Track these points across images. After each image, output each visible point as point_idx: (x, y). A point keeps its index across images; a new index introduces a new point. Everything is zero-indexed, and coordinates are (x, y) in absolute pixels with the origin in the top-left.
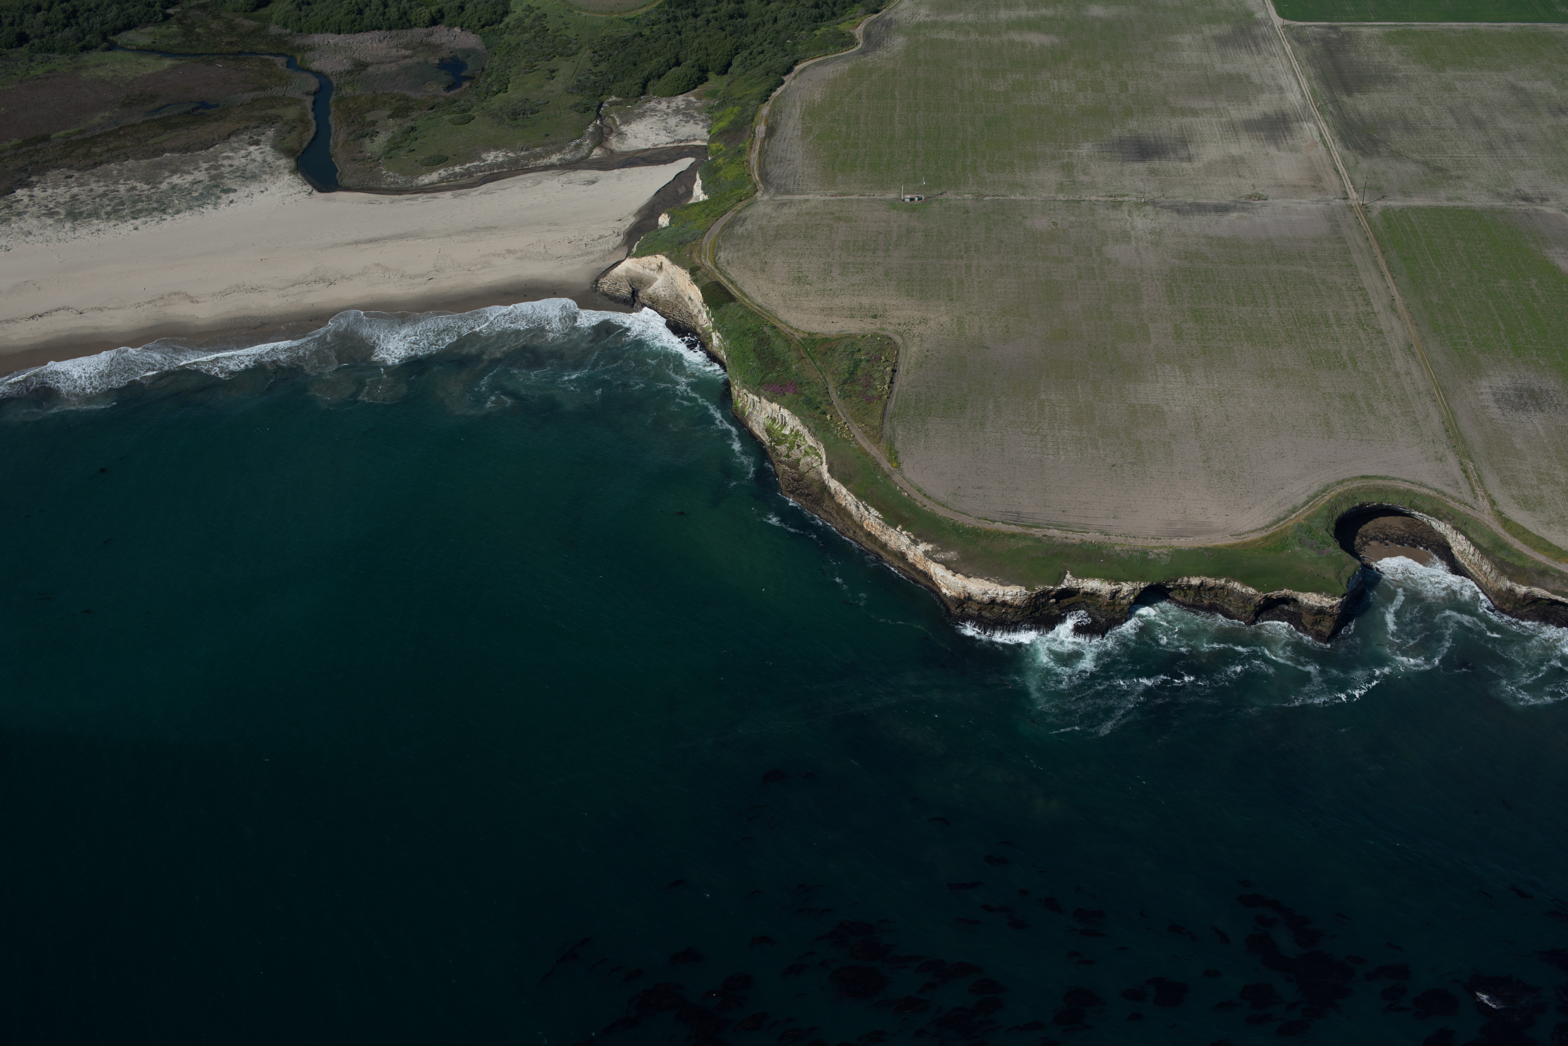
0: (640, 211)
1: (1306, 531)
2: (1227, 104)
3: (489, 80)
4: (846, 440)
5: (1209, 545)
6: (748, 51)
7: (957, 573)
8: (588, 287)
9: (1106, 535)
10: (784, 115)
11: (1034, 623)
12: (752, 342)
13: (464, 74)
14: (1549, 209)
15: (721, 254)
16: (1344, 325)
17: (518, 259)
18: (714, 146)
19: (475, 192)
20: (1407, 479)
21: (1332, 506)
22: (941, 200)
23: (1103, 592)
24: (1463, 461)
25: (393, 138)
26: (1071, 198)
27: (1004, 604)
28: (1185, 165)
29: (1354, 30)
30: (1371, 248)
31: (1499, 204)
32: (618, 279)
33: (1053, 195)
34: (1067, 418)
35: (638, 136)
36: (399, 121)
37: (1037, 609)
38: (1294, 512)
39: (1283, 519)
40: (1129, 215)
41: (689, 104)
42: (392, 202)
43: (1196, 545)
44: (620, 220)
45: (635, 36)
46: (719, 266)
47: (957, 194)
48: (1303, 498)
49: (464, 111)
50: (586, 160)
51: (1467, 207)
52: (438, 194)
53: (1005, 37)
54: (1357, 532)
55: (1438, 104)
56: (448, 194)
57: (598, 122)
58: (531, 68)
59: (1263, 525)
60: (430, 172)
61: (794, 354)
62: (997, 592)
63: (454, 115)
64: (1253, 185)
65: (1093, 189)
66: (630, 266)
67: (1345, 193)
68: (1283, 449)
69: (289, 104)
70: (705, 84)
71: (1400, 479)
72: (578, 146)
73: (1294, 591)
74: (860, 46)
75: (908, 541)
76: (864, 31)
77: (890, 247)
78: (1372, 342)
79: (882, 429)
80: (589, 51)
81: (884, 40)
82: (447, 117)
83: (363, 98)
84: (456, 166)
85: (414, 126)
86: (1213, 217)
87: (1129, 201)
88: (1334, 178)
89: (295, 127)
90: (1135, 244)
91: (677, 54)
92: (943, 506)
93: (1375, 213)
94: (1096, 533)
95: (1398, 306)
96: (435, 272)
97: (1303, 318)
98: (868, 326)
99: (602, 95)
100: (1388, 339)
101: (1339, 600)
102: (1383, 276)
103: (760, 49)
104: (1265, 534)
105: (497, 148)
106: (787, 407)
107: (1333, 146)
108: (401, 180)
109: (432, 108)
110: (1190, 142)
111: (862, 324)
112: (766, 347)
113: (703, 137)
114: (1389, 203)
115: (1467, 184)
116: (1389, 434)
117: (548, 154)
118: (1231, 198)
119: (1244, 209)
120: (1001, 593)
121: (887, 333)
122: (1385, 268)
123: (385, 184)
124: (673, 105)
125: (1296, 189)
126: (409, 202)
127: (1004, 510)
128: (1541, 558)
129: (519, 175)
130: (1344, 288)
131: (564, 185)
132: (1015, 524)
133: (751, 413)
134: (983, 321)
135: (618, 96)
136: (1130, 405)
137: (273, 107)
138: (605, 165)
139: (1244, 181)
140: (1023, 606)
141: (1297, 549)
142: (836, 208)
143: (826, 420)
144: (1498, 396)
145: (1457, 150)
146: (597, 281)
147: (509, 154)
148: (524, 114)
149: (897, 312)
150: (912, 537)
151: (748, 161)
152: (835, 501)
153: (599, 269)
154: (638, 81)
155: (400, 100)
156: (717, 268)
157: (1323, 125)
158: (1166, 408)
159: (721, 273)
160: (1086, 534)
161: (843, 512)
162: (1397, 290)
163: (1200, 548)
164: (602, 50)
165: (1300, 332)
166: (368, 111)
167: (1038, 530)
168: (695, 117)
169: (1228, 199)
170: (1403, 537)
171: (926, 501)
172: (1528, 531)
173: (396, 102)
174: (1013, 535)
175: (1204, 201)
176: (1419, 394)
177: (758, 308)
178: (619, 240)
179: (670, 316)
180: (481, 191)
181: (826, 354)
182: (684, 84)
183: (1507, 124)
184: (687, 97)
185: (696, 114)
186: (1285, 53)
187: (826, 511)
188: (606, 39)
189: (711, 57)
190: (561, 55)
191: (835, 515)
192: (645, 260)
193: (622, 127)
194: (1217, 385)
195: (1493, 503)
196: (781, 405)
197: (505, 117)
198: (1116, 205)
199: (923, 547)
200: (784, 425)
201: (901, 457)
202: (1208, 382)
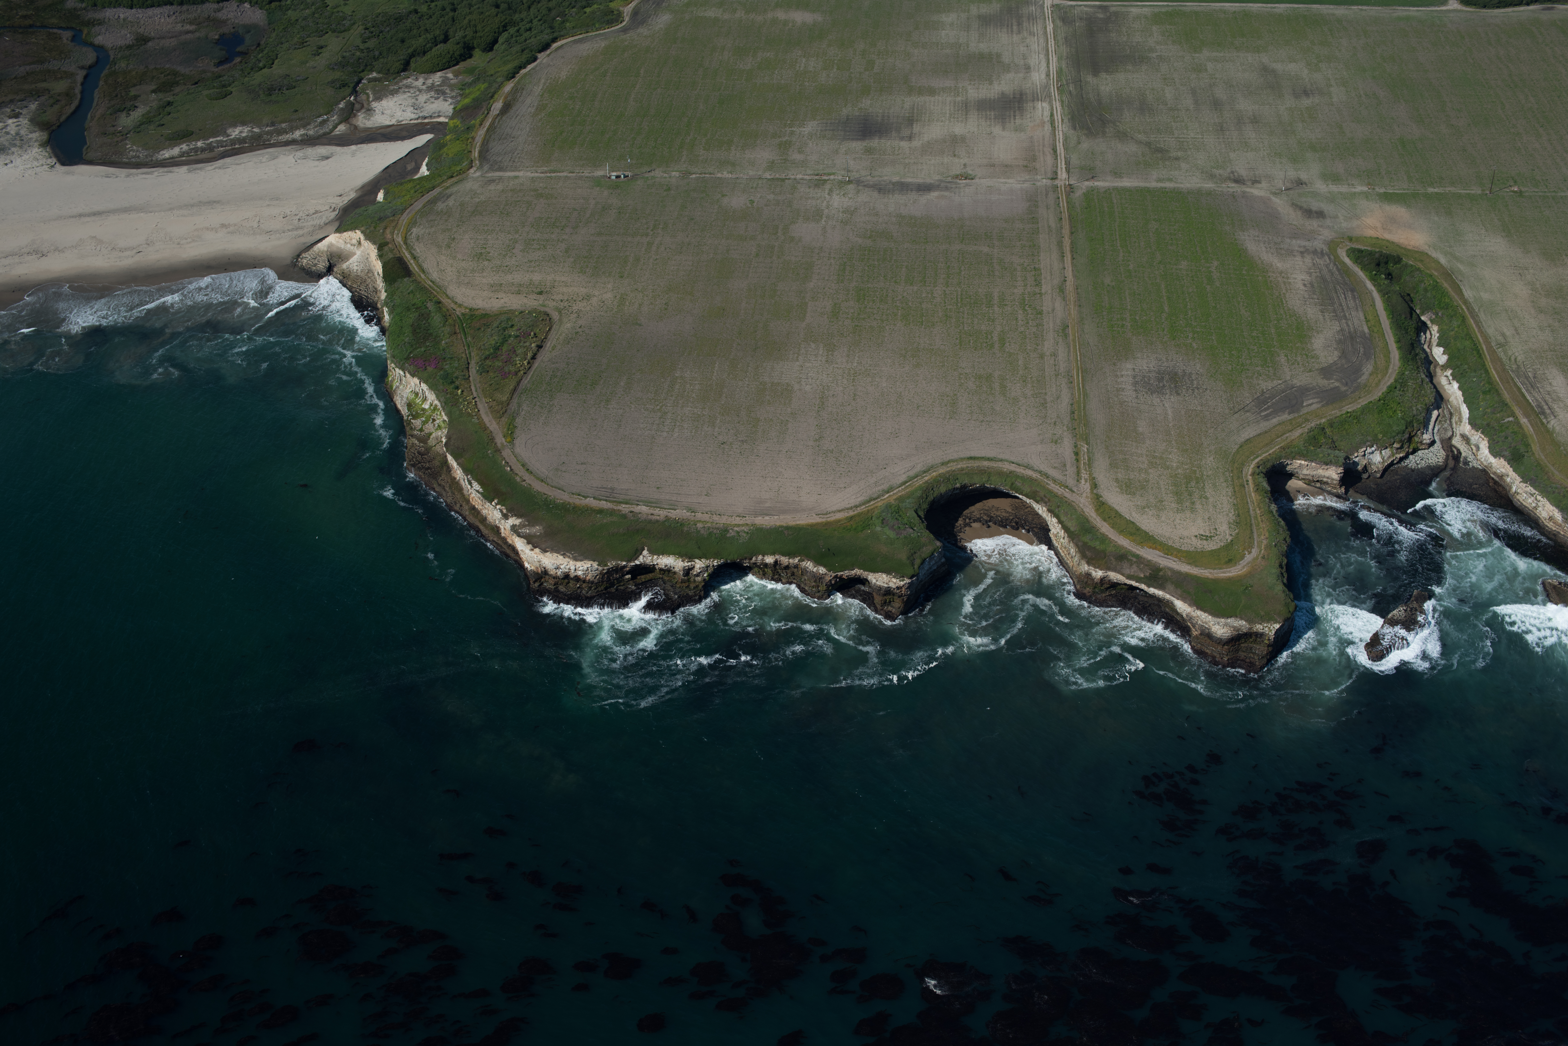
0: (363, 187)
1: (895, 510)
2: (969, 83)
3: (260, 55)
4: (469, 415)
5: (792, 523)
6: (516, 28)
7: (535, 547)
8: (288, 262)
9: (692, 512)
10: (524, 92)
11: (608, 598)
12: (412, 316)
13: (239, 49)
14: (1256, 191)
15: (415, 230)
16: (1006, 305)
17: (229, 233)
18: (451, 123)
19: (209, 167)
20: (1015, 461)
21: (928, 488)
22: (647, 177)
23: (677, 569)
24: (1079, 443)
25: (149, 112)
26: (777, 176)
27: (577, 579)
28: (904, 144)
29: (1124, 9)
30: (1061, 228)
31: (1209, 185)
32: (319, 254)
33: (760, 173)
34: (694, 395)
35: (386, 112)
36: (161, 95)
37: (612, 585)
38: (888, 492)
39: (874, 499)
40: (829, 194)
41: (445, 80)
42: (128, 176)
43: (778, 524)
44: (340, 196)
45: (410, 12)
46: (409, 241)
47: (665, 172)
48: (903, 478)
49: (224, 86)
50: (328, 136)
51: (1174, 188)
52: (175, 169)
53: (770, 15)
54: (962, 513)
55: (1182, 85)
56: (185, 168)
57: (352, 98)
58: (302, 44)
59: (853, 505)
60: (172, 146)
61: (447, 329)
62: (568, 567)
63: (213, 90)
64: (965, 165)
65: (802, 167)
66: (334, 240)
67: (1056, 173)
68: (899, 429)
69: (61, 78)
70: (469, 61)
71: (1007, 461)
72: (324, 122)
73: (864, 571)
74: (624, 23)
75: (499, 515)
76: (634, 9)
77: (580, 224)
78: (1028, 323)
79: (508, 404)
80: (361, 27)
81: (649, 17)
82: (205, 92)
83: (134, 73)
84: (199, 140)
85: (172, 101)
86: (913, 195)
87: (834, 180)
88: (1049, 160)
89: (58, 101)
90: (823, 223)
91: (447, 32)
92: (542, 481)
93: (1078, 194)
94: (683, 510)
95: (1067, 287)
96: (146, 246)
97: (967, 298)
98: (529, 302)
99: (363, 71)
100: (1045, 321)
101: (907, 581)
102: (1064, 256)
103: (528, 26)
104: (851, 513)
105: (244, 124)
106: (426, 382)
107: (1060, 126)
108: (142, 154)
109: (196, 83)
110: (917, 121)
111: (525, 301)
112: (424, 322)
113: (447, 114)
114: (1096, 183)
115: (1183, 165)
116: (1012, 416)
117: (292, 129)
118: (937, 177)
119: (947, 189)
120: (573, 568)
121: (547, 309)
122: (1067, 249)
123: (127, 158)
124: (430, 82)
125: (1007, 169)
126: (144, 176)
127: (600, 486)
128: (1124, 542)
129: (259, 150)
130: (1019, 268)
131: (299, 161)
132: (606, 500)
133: (398, 387)
134: (645, 298)
135: (379, 73)
136: (761, 383)
137: (45, 81)
138: (343, 141)
139: (956, 160)
140: (596, 581)
141: (878, 529)
142: (541, 185)
143: (457, 395)
144: (1138, 379)
145: (1185, 131)
146: (299, 256)
147: (254, 130)
148: (279, 90)
149: (564, 289)
150: (505, 511)
151: (473, 138)
152: (451, 475)
153: (304, 243)
154: (402, 57)
155: (169, 74)
156: (406, 243)
157: (1057, 105)
158: (796, 387)
159: (407, 248)
160: (672, 511)
161: (455, 485)
162: (1073, 270)
163: (781, 527)
164: (373, 27)
165: (958, 312)
166: (135, 85)
167: (627, 506)
168: (446, 94)
169: (935, 178)
170: (1007, 520)
171: (527, 476)
172: (1120, 515)
173: (165, 76)
174: (601, 511)
175: (909, 180)
176: (1057, 375)
177: (431, 283)
178: (333, 215)
179: (356, 291)
180: (217, 165)
181: (479, 329)
182: (444, 61)
183: (1245, 106)
184: (446, 74)
185: (447, 91)
186: (1045, 33)
187: (440, 485)
188: (380, 16)
189: (478, 34)
190: (334, 31)
191: (447, 489)
192: (346, 235)
193: (373, 103)
194: (856, 364)
195: (1095, 486)
196: (422, 379)
197: (261, 92)
198: (819, 184)
199: (513, 521)
200: (425, 399)
201: (518, 432)
202: (847, 362)
